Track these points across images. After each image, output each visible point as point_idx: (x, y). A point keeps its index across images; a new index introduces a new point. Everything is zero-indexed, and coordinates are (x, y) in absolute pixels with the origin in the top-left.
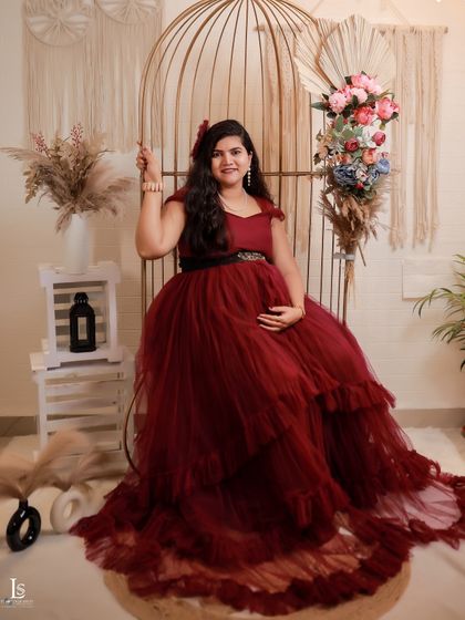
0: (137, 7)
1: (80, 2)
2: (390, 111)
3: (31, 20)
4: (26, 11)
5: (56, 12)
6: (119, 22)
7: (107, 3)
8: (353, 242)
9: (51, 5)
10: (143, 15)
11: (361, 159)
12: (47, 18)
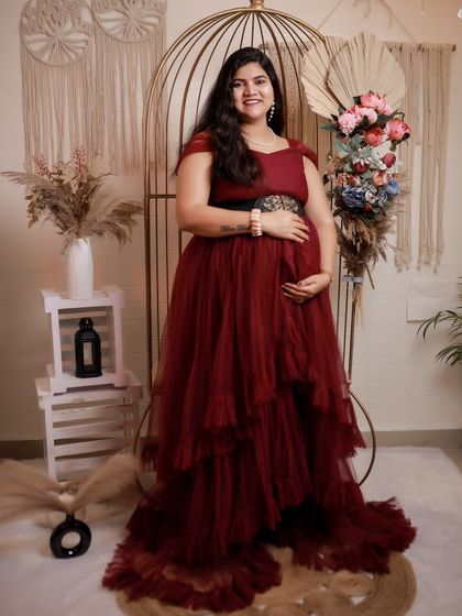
0: (137, 25)
1: (79, 18)
2: (401, 132)
3: (29, 38)
4: (23, 29)
5: (54, 30)
6: (118, 40)
7: (108, 21)
8: (361, 265)
9: (48, 22)
10: (145, 33)
11: (370, 181)
12: (45, 36)
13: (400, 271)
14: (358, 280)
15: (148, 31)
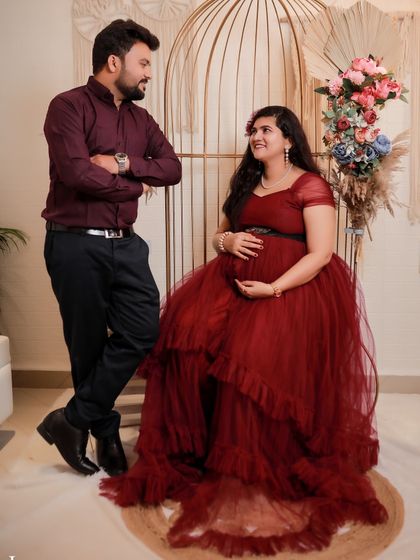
0: (171, 5)
1: (122, 2)
2: (385, 91)
3: (79, 21)
4: (75, 13)
5: (99, 13)
6: (156, 20)
7: (146, 3)
8: (359, 218)
9: (95, 7)
10: (177, 12)
11: (353, 137)
12: (92, 19)
13: (412, 224)
14: (359, 232)
15: (180, 10)
